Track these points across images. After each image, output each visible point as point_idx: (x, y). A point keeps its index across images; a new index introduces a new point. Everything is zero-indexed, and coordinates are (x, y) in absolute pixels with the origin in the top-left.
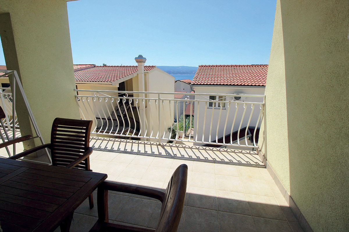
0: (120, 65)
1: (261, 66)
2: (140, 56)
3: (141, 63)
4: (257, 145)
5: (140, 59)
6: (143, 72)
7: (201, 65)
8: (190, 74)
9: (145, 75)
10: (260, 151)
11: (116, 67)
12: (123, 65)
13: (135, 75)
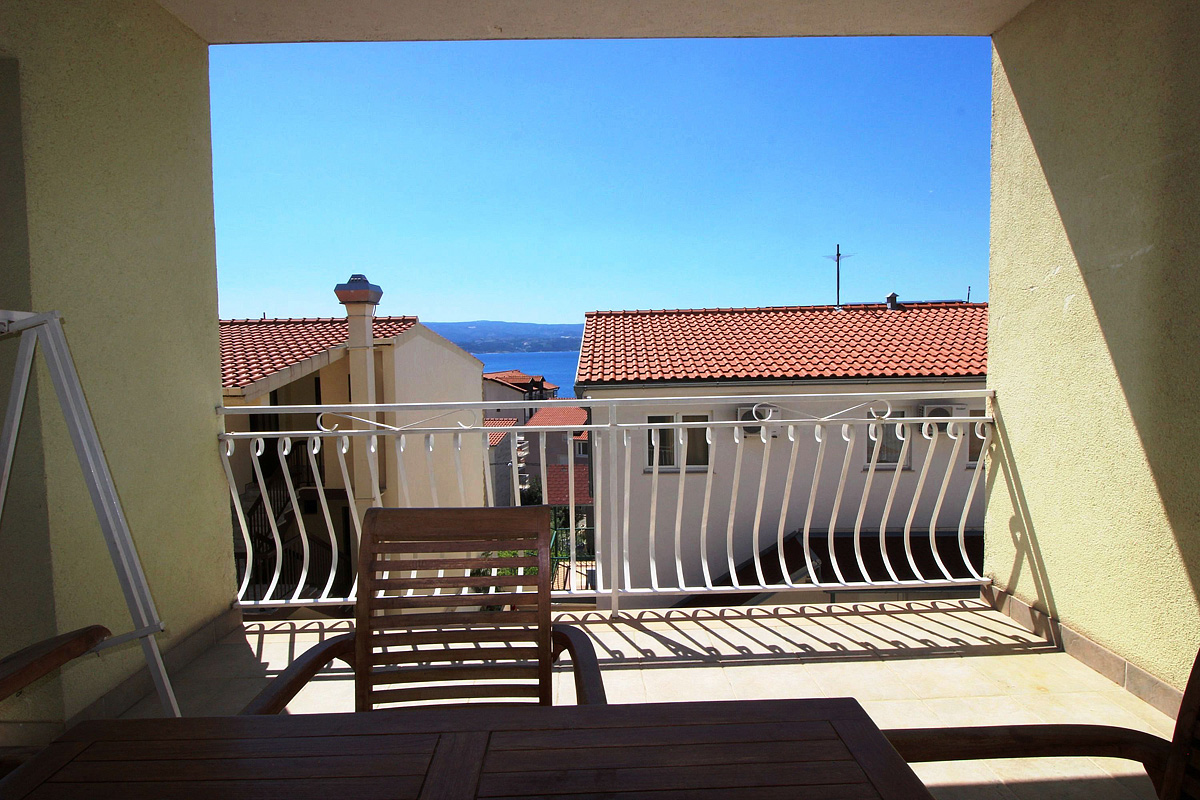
0: (256, 317)
1: (821, 311)
2: (358, 281)
3: (362, 305)
4: (981, 574)
5: (358, 292)
6: (370, 341)
7: (593, 310)
8: (512, 350)
9: (378, 355)
10: (1009, 592)
11: (241, 324)
12: (270, 317)
13: (336, 355)
